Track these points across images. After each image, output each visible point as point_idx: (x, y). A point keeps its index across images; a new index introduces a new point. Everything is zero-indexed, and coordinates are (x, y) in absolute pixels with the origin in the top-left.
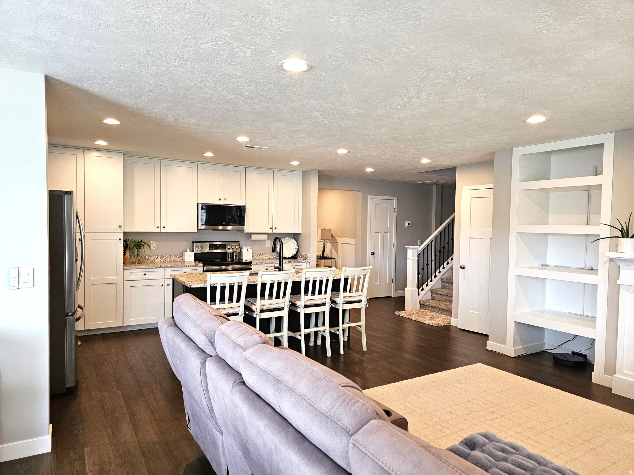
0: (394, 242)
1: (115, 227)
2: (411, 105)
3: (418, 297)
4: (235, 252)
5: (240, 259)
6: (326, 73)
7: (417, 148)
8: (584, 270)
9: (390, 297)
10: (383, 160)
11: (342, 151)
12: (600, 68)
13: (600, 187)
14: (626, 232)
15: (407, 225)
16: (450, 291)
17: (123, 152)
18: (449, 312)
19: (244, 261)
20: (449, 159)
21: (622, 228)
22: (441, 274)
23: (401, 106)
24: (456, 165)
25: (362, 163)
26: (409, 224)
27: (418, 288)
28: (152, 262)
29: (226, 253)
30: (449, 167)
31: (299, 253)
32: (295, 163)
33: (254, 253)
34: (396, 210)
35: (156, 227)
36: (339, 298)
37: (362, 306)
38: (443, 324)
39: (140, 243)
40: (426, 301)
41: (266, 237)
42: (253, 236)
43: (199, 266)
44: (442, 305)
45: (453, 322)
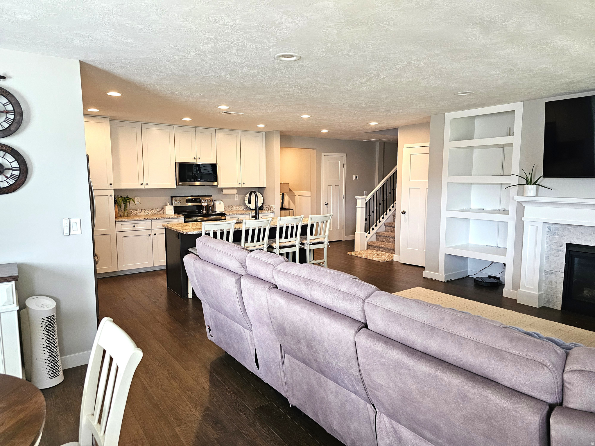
0: (344, 193)
1: (106, 185)
2: (370, 83)
3: (366, 239)
4: (209, 205)
5: (214, 211)
6: (310, 62)
7: (368, 114)
8: (498, 212)
9: (341, 241)
10: (339, 122)
11: (306, 116)
12: (511, 60)
13: (511, 145)
14: (529, 180)
15: (354, 178)
16: (392, 234)
17: (109, 117)
18: (392, 251)
19: (217, 213)
20: (393, 122)
21: (527, 178)
22: (385, 219)
23: (363, 84)
24: (398, 126)
25: (320, 126)
26: (356, 177)
27: (366, 231)
28: (136, 215)
29: (201, 206)
30: (392, 128)
31: (264, 205)
32: (261, 126)
33: (225, 206)
34: (345, 165)
35: (140, 184)
36: (306, 240)
37: (325, 246)
38: (388, 260)
39: (127, 199)
40: (372, 242)
41: (235, 191)
42: (224, 190)
43: (181, 217)
44: (386, 245)
45: (396, 258)
